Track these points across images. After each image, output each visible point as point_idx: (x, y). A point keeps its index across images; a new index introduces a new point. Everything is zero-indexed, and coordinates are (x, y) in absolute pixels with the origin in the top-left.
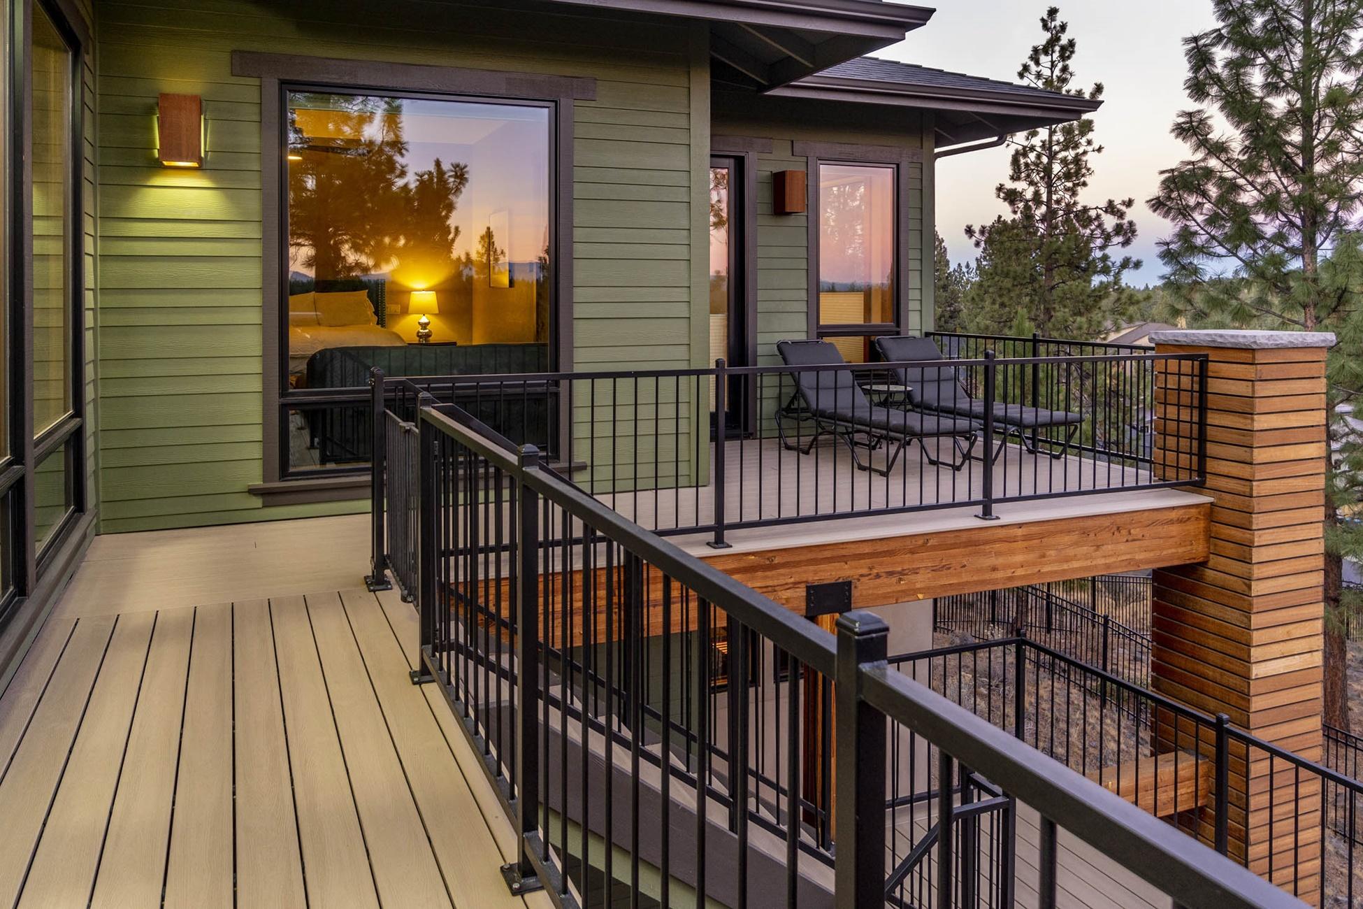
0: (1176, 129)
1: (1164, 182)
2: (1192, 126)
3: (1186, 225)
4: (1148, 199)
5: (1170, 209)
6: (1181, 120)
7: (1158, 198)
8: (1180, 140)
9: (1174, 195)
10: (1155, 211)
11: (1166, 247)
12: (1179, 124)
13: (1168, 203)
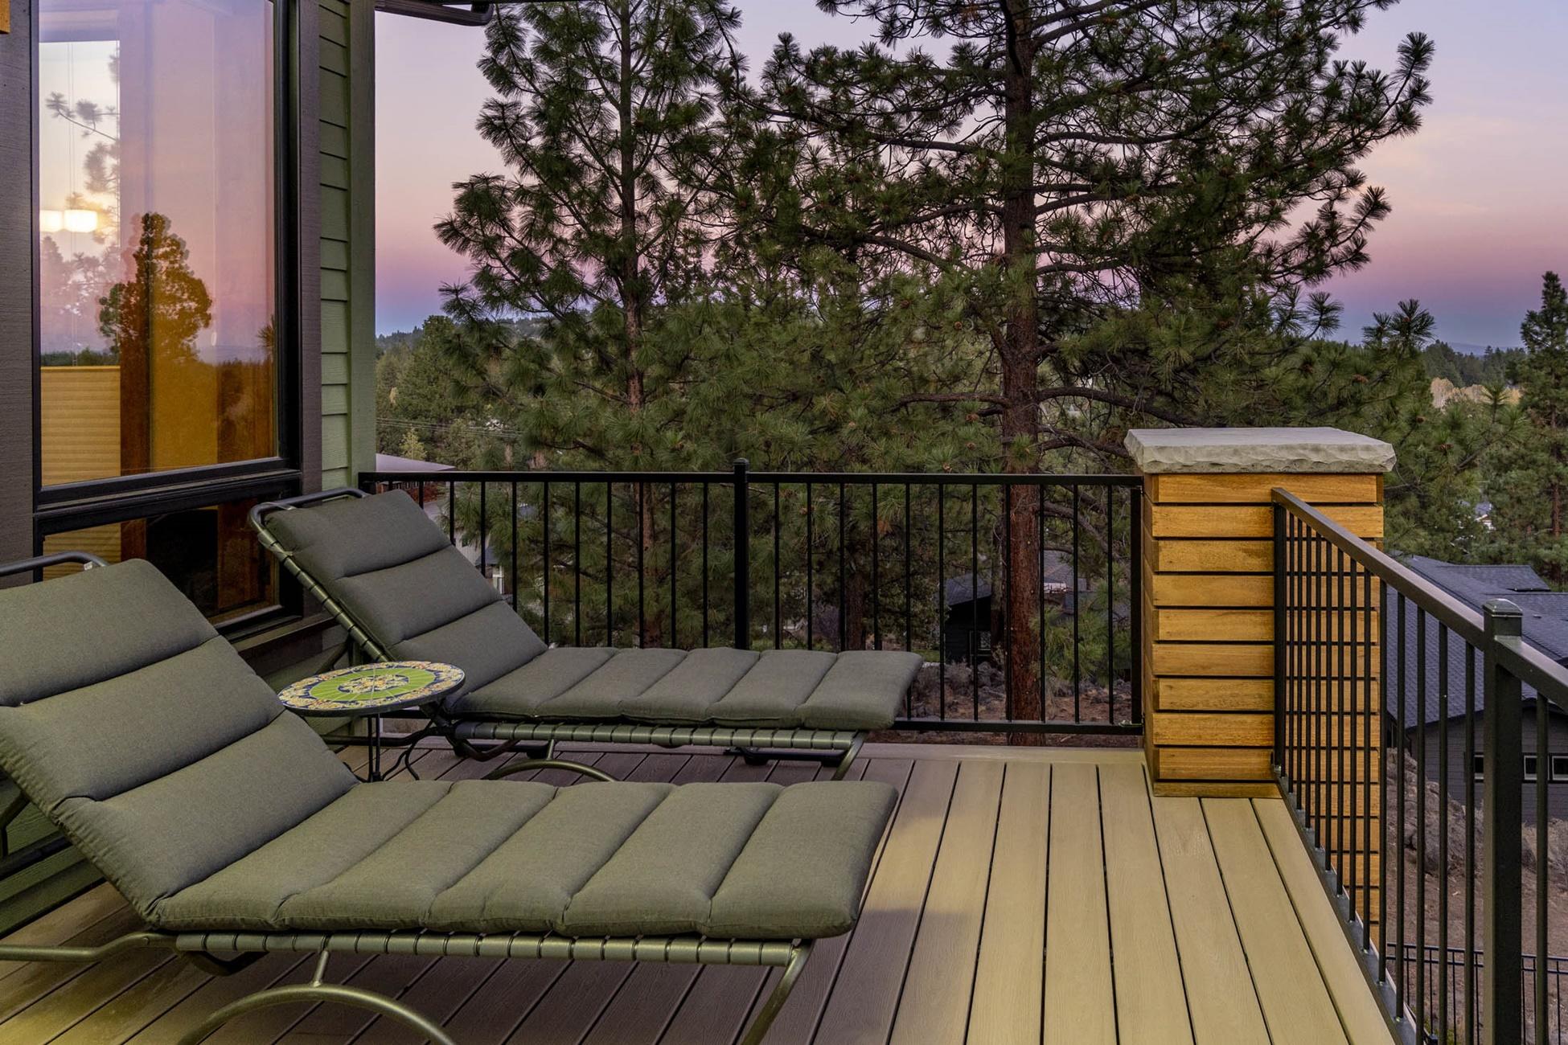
0: (485, 124)
1: (459, 201)
2: (505, 124)
3: (488, 265)
4: (439, 222)
5: (467, 241)
6: (490, 113)
7: (451, 223)
8: (489, 142)
9: (474, 221)
10: (446, 241)
11: (454, 296)
12: (487, 118)
13: (464, 232)
